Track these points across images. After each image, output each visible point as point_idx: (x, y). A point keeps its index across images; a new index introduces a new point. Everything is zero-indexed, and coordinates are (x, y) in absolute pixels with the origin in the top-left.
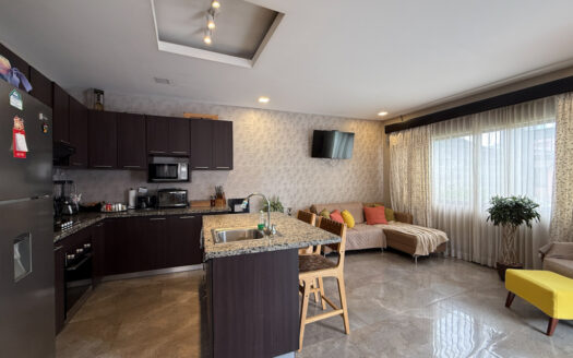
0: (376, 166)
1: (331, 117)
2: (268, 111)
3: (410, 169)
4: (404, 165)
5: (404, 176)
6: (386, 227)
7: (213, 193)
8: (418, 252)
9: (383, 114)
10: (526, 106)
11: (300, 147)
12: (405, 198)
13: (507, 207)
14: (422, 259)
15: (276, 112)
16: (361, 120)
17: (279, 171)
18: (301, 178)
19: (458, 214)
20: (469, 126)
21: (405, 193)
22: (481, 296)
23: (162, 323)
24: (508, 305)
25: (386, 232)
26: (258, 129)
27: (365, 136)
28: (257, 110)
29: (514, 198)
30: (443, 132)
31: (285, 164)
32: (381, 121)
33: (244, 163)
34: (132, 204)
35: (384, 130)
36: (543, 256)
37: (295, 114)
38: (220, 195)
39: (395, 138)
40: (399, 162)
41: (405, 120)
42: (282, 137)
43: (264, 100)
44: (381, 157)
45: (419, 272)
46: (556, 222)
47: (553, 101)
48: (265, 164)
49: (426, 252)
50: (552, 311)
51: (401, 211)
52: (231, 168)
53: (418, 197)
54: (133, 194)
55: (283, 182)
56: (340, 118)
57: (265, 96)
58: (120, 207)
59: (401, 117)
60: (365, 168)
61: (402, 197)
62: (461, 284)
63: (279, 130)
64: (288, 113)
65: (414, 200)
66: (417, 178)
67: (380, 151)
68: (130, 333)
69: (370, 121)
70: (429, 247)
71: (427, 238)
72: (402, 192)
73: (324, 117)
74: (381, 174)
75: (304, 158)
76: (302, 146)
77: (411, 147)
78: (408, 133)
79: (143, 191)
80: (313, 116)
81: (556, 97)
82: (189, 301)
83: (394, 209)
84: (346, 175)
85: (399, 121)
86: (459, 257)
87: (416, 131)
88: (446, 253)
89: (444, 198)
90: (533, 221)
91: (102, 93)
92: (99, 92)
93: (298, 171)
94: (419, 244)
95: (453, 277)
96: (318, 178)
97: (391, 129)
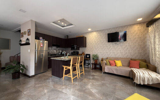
8: (136, 81)
17: (98, 47)
18: (105, 49)
31: (100, 45)
39: (150, 29)
42: (99, 38)
48: (94, 45)
52: (86, 47)
55: (99, 50)
63: (98, 36)
80: (109, 29)
84: (125, 48)
92: (67, 36)
93: (104, 47)
96: (112, 49)
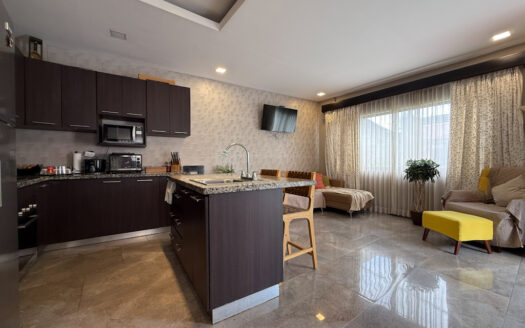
0: (314, 140)
1: (277, 95)
2: (223, 83)
3: (342, 141)
4: (338, 138)
5: (338, 148)
6: (324, 190)
7: (169, 159)
8: (353, 208)
9: (321, 94)
10: (431, 91)
11: (251, 120)
12: (338, 167)
13: (418, 167)
14: (355, 214)
15: (230, 85)
16: (302, 100)
19: (380, 177)
20: (389, 106)
21: (338, 162)
22: (404, 235)
23: (134, 279)
24: (424, 238)
25: (325, 194)
26: (213, 99)
27: (305, 113)
28: (211, 81)
29: (423, 161)
30: (369, 111)
31: (237, 135)
32: (318, 102)
33: (199, 132)
34: (77, 168)
35: (321, 109)
36: (445, 201)
37: (247, 89)
38: (175, 161)
39: (330, 117)
40: (334, 137)
41: (338, 101)
42: (235, 109)
43: (221, 70)
44: (317, 134)
45: (353, 225)
46: (450, 177)
47: (449, 87)
48: (219, 133)
49: (358, 209)
50: (458, 236)
51: (335, 177)
52: (189, 134)
53: (349, 165)
54: (78, 157)
56: (285, 96)
57: (222, 67)
58: (64, 170)
59: (335, 98)
60: (305, 142)
61: (335, 166)
62: (388, 229)
63: (232, 102)
64: (240, 87)
65: (346, 168)
66: (348, 149)
67: (317, 128)
68: (98, 292)
69: (309, 101)
70: (361, 204)
71: (359, 197)
72: (336, 162)
73: (271, 93)
74: (317, 147)
75: (254, 130)
76: (252, 119)
77: (344, 124)
78: (341, 112)
79: (90, 155)
80: (263, 92)
81: (451, 84)
82: (156, 259)
83: (329, 176)
84: (290, 147)
85: (333, 102)
86: (381, 211)
87: (348, 111)
88: (371, 209)
89: (369, 165)
90: (435, 178)
91: (40, 42)
92: (35, 42)
94: (353, 202)
95: (381, 225)
96: (267, 148)
97: (327, 108)
